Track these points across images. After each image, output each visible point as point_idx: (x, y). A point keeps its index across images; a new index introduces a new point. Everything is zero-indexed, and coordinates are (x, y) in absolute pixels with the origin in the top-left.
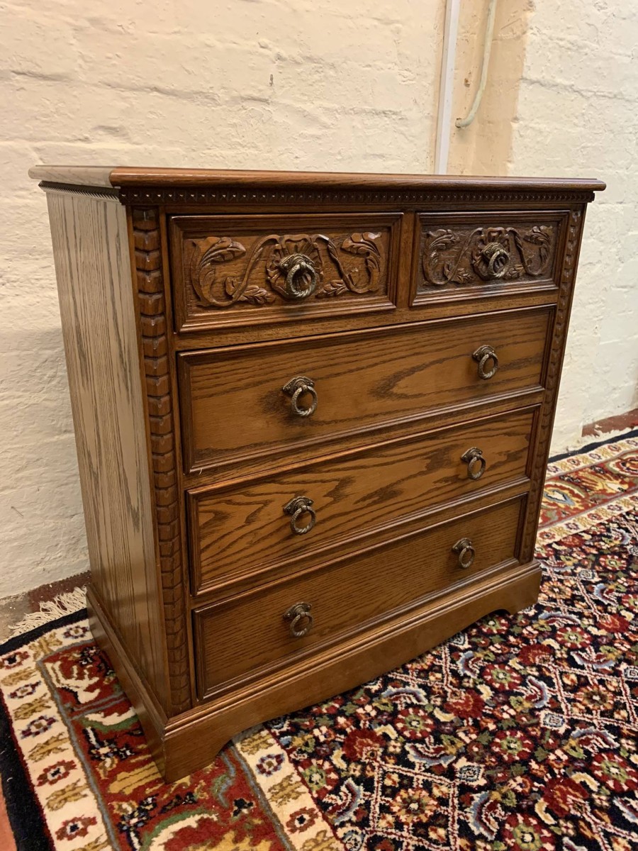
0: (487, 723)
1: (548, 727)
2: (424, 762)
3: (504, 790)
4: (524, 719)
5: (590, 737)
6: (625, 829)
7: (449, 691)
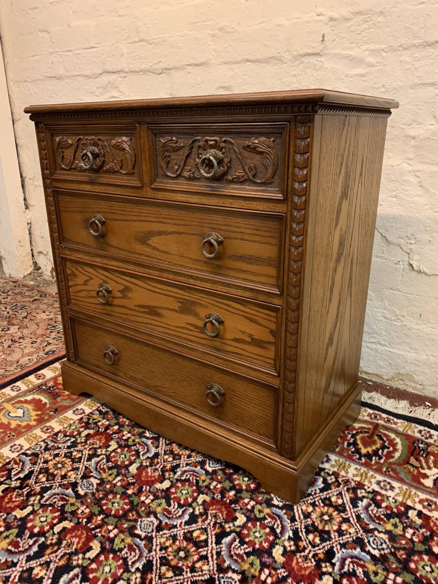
0: (133, 489)
1: (139, 523)
2: (93, 465)
3: (79, 505)
4: (143, 508)
5: (137, 551)
6: (53, 575)
7: (157, 467)
